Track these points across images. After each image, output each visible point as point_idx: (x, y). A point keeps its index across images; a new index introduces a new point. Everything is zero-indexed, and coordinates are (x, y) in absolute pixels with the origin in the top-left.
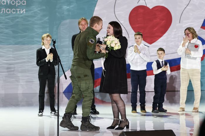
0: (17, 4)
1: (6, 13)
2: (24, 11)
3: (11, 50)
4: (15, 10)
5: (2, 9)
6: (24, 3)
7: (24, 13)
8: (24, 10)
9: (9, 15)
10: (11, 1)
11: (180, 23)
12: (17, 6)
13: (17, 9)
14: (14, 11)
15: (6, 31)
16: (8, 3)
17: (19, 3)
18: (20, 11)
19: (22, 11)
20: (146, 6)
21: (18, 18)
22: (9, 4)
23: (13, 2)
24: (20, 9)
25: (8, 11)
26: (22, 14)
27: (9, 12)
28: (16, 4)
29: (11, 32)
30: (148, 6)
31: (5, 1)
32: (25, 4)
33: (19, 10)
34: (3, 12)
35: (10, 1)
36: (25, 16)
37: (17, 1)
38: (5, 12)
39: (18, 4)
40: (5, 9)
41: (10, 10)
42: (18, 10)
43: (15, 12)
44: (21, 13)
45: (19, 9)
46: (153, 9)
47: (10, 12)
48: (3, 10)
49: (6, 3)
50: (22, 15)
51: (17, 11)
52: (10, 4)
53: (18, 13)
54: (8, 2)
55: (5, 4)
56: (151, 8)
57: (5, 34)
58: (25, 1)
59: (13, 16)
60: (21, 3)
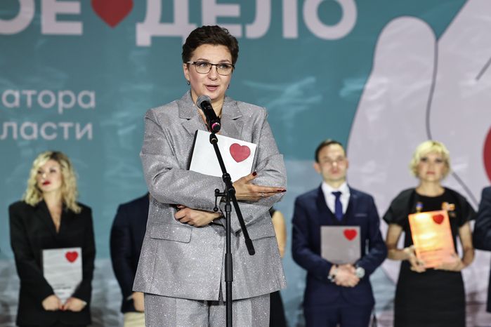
0: (61, 104)
1: (21, 139)
2: (87, 132)
4: (55, 127)
5: (6, 125)
6: (86, 99)
7: (91, 137)
8: (89, 127)
9: (32, 146)
10: (39, 93)
13: (60, 124)
14: (49, 131)
16: (26, 102)
17: (67, 99)
18: (72, 130)
19: (82, 128)
22: (29, 105)
23: (47, 99)
24: (75, 123)
25: (29, 131)
26: (79, 143)
27: (32, 133)
28: (56, 105)
32: (92, 104)
33: (69, 128)
34: (10, 134)
35: (34, 92)
37: (61, 95)
38: (15, 136)
39: (65, 106)
40: (14, 125)
41: (35, 127)
42: (66, 125)
43: (55, 135)
45: (70, 124)
48: (10, 129)
49: (20, 103)
51: (60, 130)
53: (66, 137)
54: (26, 96)
55: (17, 103)
58: (92, 95)
60: (77, 99)
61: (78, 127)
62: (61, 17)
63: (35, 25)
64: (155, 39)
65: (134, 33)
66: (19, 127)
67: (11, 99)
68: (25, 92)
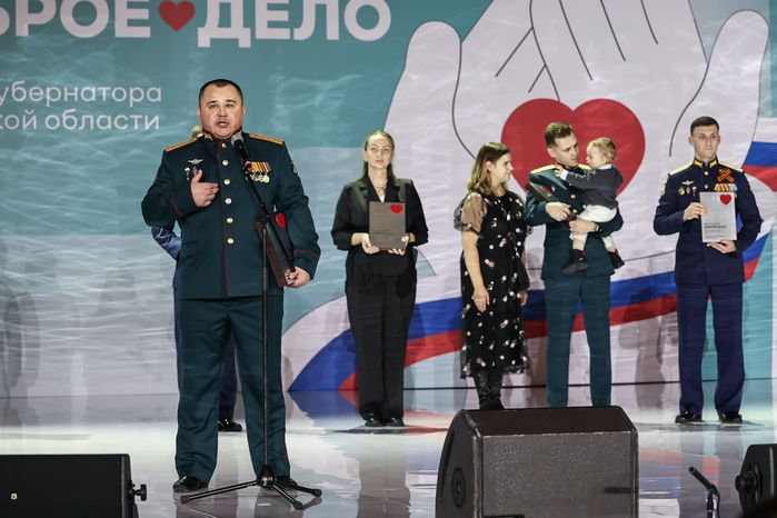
0: (132, 98)
1: (98, 129)
2: (154, 124)
3: (115, 250)
4: (126, 118)
5: (84, 117)
6: (154, 94)
7: (157, 127)
8: (156, 118)
9: (107, 135)
10: (112, 90)
11: (670, 155)
12: (131, 105)
13: (132, 117)
14: (121, 122)
15: (99, 187)
16: (102, 97)
17: (137, 94)
18: (141, 121)
19: (149, 121)
20: (555, 98)
21: (136, 144)
22: (104, 99)
23: (119, 94)
24: (144, 115)
25: (104, 123)
26: (148, 132)
27: (107, 124)
28: (128, 98)
29: (114, 191)
30: (563, 101)
31: (93, 90)
32: (159, 99)
33: (139, 119)
34: (88, 126)
35: (108, 88)
36: (160, 138)
37: (132, 90)
38: (92, 127)
39: (136, 100)
40: (92, 117)
41: (109, 118)
42: (136, 117)
43: (126, 126)
44: (147, 127)
45: (140, 116)
46: (580, 108)
47: (109, 126)
48: (88, 120)
49: (97, 98)
50: (150, 136)
51: (131, 122)
52: (110, 99)
53: (136, 127)
54: (101, 92)
55: (93, 98)
56: (573, 107)
57: (94, 197)
58: (159, 91)
59: (121, 138)
60: (146, 95)
61: (146, 117)
62: (132, 23)
63: (110, 29)
64: (213, 41)
65: (196, 36)
66: (95, 119)
67: (88, 94)
68: (100, 89)
